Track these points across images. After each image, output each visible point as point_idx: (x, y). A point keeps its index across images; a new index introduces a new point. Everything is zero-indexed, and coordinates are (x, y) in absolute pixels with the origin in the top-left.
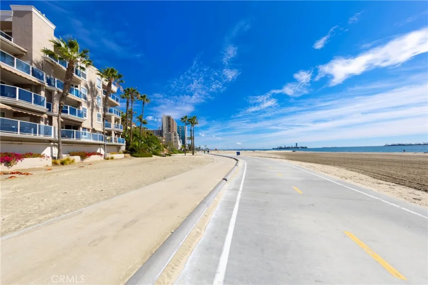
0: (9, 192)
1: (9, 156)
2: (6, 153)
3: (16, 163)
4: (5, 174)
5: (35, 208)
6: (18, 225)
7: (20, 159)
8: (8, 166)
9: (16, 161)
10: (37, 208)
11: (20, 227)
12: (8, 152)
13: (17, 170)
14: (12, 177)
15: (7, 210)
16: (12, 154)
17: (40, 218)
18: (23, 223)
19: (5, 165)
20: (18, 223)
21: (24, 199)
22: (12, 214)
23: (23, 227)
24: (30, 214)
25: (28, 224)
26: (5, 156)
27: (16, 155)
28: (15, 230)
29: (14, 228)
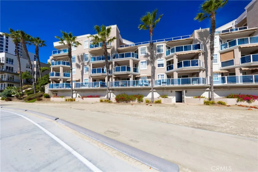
0: (242, 116)
1: (249, 97)
2: (247, 95)
3: (254, 101)
4: (247, 107)
5: (251, 129)
6: (236, 133)
7: (256, 99)
8: (249, 103)
9: (253, 100)
10: (252, 129)
11: (236, 134)
12: (248, 94)
13: (255, 105)
14: (249, 109)
15: (236, 124)
16: (251, 95)
17: (250, 135)
18: (239, 133)
19: (247, 102)
20: (237, 132)
21: (248, 122)
22: (237, 127)
23: (238, 135)
24: (246, 131)
25: (242, 135)
26: (247, 97)
27: (253, 96)
28: (233, 134)
29: (234, 133)
